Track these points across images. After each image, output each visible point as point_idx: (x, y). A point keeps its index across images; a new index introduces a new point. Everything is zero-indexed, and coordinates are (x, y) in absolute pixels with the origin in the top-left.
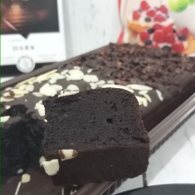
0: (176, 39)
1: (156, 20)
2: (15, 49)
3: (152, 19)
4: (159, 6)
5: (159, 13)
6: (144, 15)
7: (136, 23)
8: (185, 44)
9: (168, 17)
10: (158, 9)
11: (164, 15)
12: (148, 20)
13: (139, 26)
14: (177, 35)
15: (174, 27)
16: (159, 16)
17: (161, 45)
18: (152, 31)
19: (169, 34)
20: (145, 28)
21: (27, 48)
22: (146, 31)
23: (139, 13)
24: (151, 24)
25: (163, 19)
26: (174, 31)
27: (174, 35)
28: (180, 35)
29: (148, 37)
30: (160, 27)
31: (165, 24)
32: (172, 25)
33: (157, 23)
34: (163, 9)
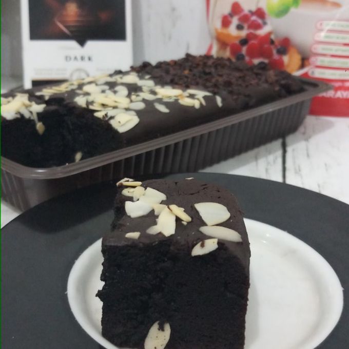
0: (274, 52)
1: (250, 27)
2: (68, 59)
3: (246, 26)
4: (254, 9)
5: (254, 18)
6: (235, 21)
7: (225, 31)
8: (286, 59)
9: (265, 23)
10: (252, 13)
11: (260, 21)
12: (239, 27)
13: (229, 36)
14: (276, 46)
15: (273, 37)
16: (254, 21)
17: (256, 61)
18: (244, 42)
19: (266, 46)
20: (236, 38)
21: (82, 58)
22: (237, 42)
23: (230, 19)
24: (244, 33)
25: (258, 27)
26: (272, 42)
27: (272, 47)
28: (279, 47)
29: (240, 50)
30: (256, 37)
31: (262, 32)
32: (270, 34)
33: (252, 31)
34: (260, 13)
